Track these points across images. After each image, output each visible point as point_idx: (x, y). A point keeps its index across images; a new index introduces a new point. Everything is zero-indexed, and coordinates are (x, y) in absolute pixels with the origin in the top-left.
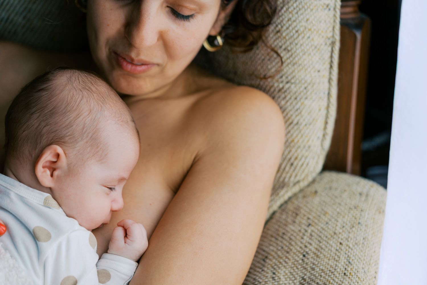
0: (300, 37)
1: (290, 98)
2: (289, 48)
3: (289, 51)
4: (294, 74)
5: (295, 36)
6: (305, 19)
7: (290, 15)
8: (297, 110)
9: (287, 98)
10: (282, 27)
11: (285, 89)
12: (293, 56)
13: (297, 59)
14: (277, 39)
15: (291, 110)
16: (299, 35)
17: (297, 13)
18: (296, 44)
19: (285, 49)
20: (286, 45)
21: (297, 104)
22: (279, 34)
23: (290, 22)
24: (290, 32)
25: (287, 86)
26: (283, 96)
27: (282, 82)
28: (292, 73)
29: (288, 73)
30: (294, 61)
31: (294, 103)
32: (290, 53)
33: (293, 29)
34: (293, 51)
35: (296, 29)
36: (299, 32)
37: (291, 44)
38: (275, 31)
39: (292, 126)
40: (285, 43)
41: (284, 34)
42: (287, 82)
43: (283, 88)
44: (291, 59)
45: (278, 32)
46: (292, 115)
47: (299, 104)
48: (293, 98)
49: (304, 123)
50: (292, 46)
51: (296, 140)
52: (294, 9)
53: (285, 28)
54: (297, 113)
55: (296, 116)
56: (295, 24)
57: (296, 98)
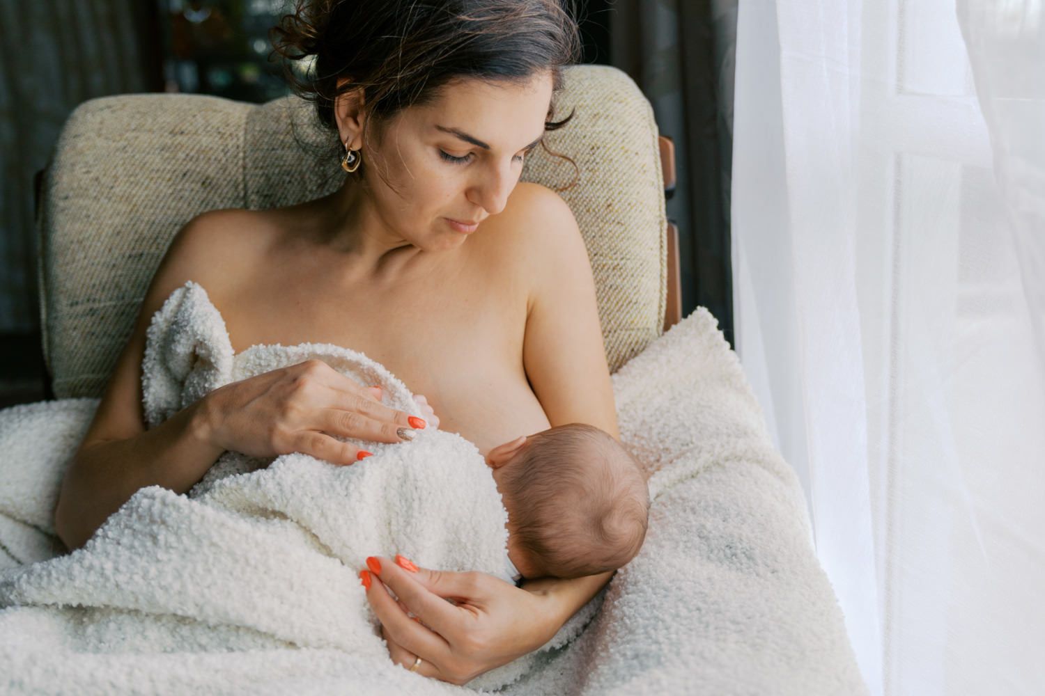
0: (633, 210)
1: (627, 276)
2: (623, 222)
3: (622, 225)
4: (629, 249)
5: (628, 209)
6: (636, 192)
7: (621, 188)
8: (635, 287)
9: (624, 276)
10: (613, 200)
11: (620, 266)
12: (628, 230)
13: (631, 233)
14: (608, 214)
15: (629, 288)
16: (631, 209)
17: (627, 185)
18: (630, 217)
19: (618, 223)
20: (619, 219)
21: (634, 281)
22: (610, 208)
23: (621, 195)
24: (622, 205)
25: (623, 262)
26: (619, 273)
27: (616, 259)
28: (627, 247)
29: (623, 248)
30: (629, 235)
31: (632, 281)
32: (624, 227)
33: (625, 202)
34: (626, 225)
35: (628, 202)
36: (632, 205)
37: (624, 217)
38: (606, 205)
39: (631, 304)
40: (617, 217)
41: (616, 208)
42: (622, 259)
43: (618, 265)
44: (625, 233)
45: (609, 206)
46: (630, 294)
47: (637, 281)
48: (629, 276)
49: (643, 302)
50: (625, 219)
51: (635, 322)
52: (624, 182)
53: (616, 201)
54: (635, 291)
55: (635, 294)
56: (626, 197)
57: (632, 276)
